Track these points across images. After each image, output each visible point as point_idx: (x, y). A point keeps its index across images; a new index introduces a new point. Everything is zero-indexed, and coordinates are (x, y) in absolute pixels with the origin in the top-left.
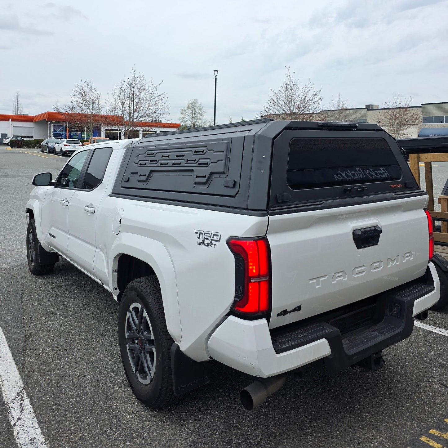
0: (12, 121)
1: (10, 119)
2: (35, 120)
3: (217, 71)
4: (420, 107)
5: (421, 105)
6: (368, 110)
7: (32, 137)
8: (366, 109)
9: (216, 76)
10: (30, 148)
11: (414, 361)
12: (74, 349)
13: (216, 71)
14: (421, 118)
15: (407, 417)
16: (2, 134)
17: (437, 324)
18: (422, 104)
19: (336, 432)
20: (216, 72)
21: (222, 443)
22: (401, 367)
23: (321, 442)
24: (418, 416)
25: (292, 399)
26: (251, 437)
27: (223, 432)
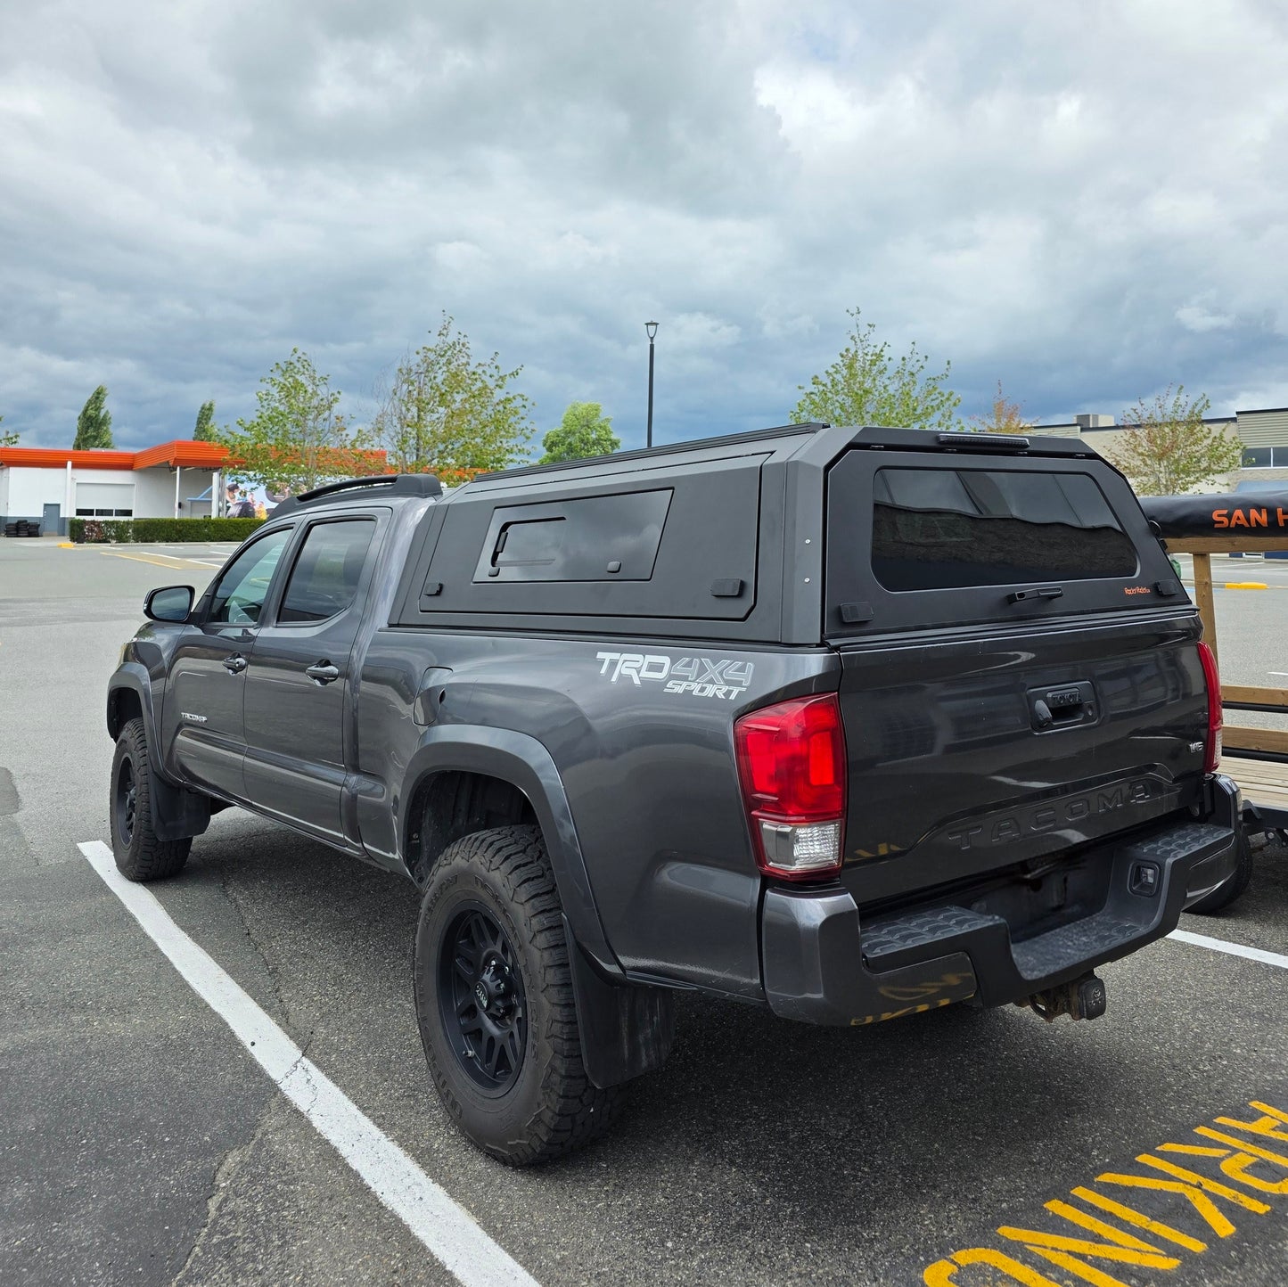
0: (74, 466)
1: (69, 464)
2: (140, 464)
3: (656, 324)
4: (1234, 420)
5: (1235, 416)
6: (1082, 430)
7: (128, 513)
8: (1079, 428)
9: (652, 338)
10: (127, 542)
11: (1191, 1007)
12: (391, 988)
13: (652, 324)
14: (1237, 453)
15: (1169, 1099)
16: (45, 505)
17: (1253, 941)
18: (1238, 413)
19: (1012, 1120)
20: (652, 328)
21: (766, 1136)
22: (1159, 1018)
23: (980, 1135)
24: (1195, 1097)
25: (912, 1070)
26: (827, 1127)
27: (766, 1121)
